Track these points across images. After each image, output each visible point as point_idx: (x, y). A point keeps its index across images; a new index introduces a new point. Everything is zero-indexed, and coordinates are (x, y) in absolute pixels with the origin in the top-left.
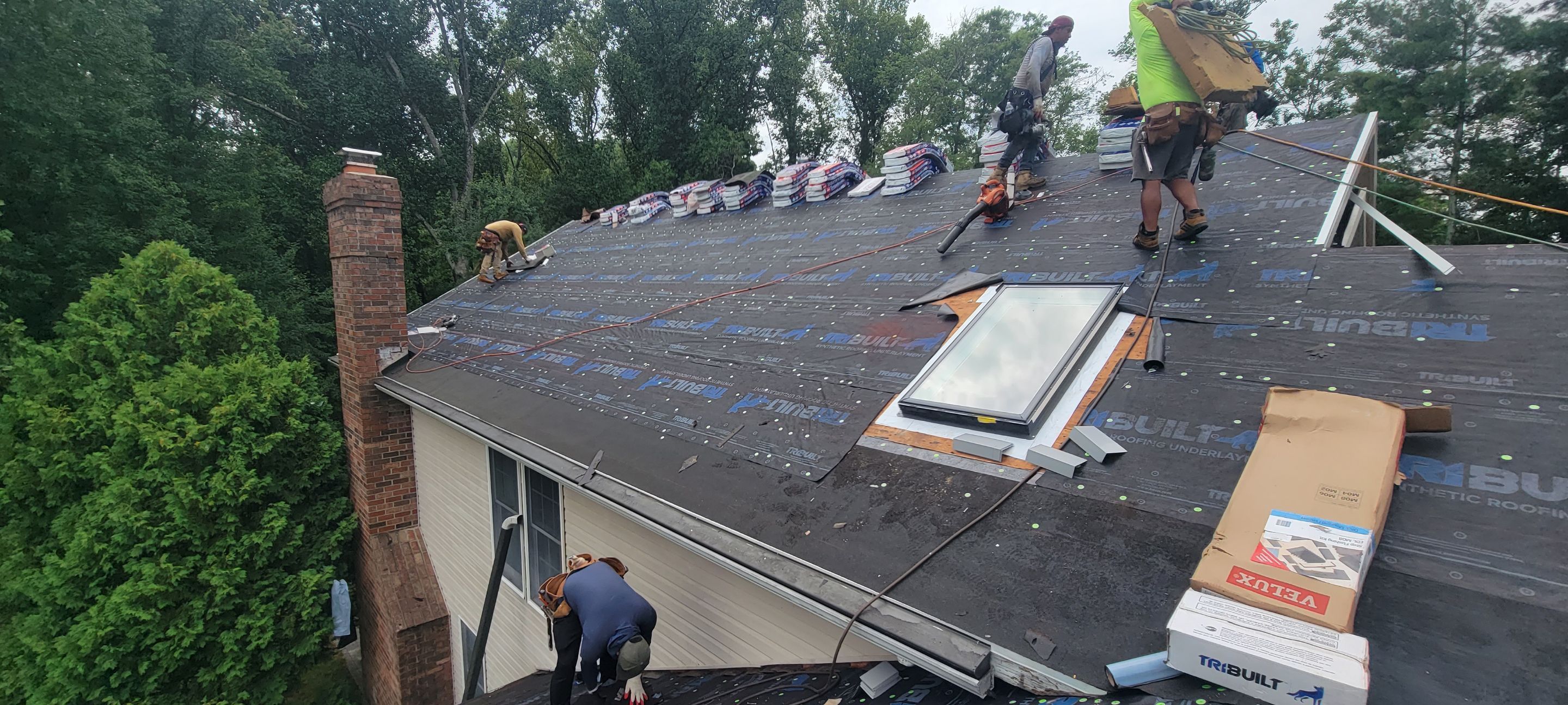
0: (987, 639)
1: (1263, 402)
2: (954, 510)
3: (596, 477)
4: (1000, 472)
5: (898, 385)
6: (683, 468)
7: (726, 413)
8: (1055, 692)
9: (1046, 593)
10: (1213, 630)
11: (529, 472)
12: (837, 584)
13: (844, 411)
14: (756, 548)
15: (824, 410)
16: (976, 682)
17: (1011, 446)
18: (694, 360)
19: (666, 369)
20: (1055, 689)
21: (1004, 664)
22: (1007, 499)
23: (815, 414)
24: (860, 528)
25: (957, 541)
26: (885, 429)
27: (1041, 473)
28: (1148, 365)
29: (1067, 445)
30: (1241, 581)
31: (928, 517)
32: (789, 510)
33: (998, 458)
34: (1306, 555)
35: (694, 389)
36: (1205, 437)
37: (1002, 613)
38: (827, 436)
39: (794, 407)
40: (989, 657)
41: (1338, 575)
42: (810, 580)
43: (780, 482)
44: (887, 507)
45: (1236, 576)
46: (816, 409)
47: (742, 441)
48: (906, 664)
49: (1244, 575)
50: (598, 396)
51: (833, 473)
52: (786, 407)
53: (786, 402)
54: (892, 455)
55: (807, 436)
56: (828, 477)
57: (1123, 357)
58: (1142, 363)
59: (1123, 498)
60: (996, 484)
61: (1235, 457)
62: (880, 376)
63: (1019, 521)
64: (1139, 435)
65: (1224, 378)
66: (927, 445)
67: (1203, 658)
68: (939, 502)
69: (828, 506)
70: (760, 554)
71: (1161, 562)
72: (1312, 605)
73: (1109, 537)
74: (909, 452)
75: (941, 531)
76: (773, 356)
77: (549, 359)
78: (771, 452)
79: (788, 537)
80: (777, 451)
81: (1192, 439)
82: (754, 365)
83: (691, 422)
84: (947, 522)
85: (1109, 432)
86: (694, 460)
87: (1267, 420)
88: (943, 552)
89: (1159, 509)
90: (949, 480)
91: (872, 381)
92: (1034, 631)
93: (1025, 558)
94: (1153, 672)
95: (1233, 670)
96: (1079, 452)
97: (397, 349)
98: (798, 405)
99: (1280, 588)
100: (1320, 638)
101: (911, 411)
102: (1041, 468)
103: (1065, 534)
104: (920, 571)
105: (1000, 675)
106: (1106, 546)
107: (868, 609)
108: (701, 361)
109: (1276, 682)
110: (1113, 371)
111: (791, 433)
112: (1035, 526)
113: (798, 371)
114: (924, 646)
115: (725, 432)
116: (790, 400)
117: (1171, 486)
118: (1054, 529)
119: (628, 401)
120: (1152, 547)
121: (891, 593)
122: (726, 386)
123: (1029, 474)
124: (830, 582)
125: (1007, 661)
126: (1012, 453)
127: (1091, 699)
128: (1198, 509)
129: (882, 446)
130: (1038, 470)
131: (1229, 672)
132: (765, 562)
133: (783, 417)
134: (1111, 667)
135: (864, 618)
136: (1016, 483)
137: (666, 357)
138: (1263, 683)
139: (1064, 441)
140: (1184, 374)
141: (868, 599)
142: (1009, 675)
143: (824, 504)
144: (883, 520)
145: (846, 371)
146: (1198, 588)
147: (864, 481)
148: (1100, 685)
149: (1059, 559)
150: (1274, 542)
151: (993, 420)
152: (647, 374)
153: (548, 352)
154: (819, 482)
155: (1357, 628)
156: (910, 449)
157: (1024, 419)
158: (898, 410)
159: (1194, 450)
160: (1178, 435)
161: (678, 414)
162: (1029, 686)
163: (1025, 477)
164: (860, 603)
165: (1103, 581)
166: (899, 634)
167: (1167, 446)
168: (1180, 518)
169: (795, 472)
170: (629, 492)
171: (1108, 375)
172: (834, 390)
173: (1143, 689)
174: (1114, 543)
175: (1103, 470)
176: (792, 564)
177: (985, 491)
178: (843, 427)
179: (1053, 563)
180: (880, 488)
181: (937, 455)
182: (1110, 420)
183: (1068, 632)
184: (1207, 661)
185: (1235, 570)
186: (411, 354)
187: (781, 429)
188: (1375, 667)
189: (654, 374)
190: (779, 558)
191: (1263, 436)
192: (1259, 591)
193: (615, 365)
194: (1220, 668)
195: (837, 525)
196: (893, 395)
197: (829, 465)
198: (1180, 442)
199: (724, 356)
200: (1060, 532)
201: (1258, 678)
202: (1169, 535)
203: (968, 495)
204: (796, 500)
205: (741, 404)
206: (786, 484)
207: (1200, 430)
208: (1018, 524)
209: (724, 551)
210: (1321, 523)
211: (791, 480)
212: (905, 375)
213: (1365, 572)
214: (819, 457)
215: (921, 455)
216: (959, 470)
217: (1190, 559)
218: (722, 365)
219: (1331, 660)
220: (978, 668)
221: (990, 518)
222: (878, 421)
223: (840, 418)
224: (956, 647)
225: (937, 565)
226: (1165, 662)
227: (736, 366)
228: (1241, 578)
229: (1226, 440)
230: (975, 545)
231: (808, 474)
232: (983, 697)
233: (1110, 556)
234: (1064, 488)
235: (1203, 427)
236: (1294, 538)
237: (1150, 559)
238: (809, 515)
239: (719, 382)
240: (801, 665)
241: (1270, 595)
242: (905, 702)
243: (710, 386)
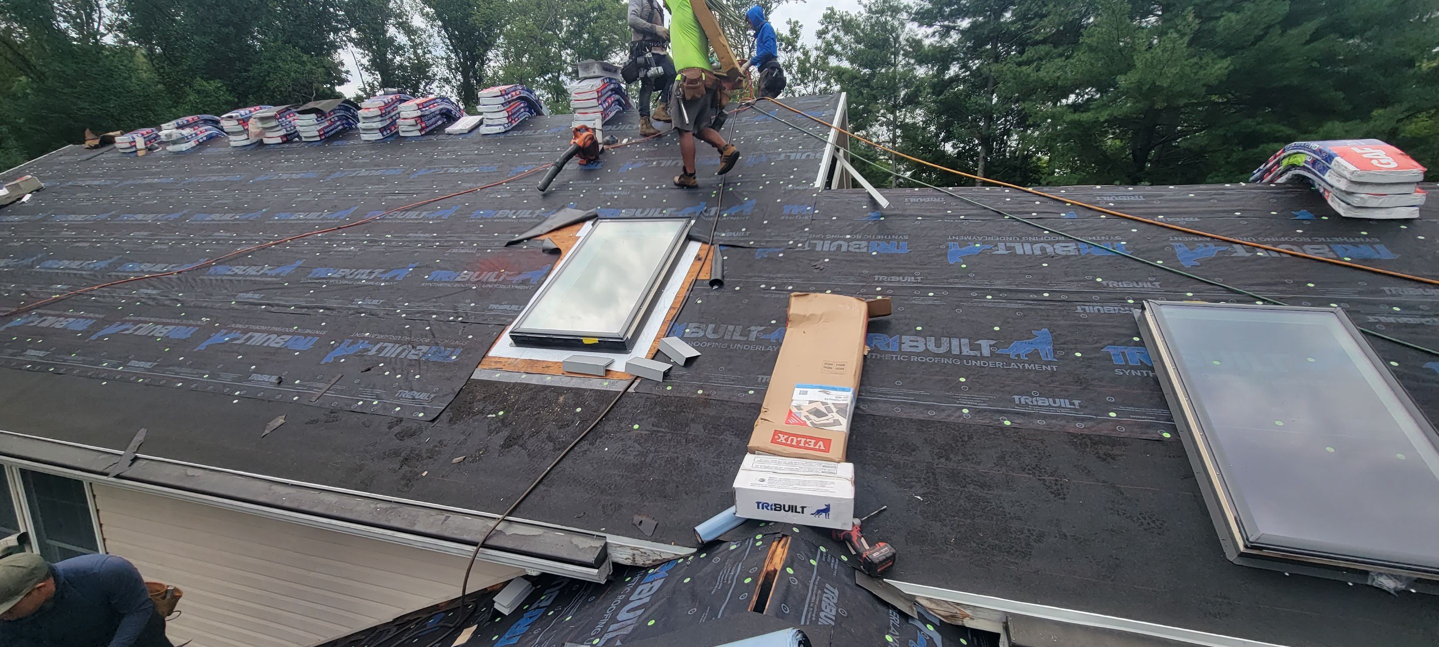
0: (603, 532)
1: (788, 305)
2: (568, 425)
3: (138, 463)
4: (604, 385)
5: (509, 317)
6: (267, 432)
7: (319, 364)
8: (660, 560)
9: (647, 481)
10: (763, 480)
11: (24, 473)
12: (460, 517)
13: (455, 347)
14: (367, 501)
15: (434, 348)
16: (596, 571)
17: (612, 362)
18: (273, 309)
19: (234, 322)
20: (659, 558)
21: (618, 549)
22: (612, 407)
23: (425, 354)
24: (480, 459)
25: (572, 452)
26: (498, 360)
27: (638, 381)
28: (713, 283)
29: (657, 355)
30: (779, 440)
31: (545, 436)
32: (403, 454)
33: (602, 373)
34: (818, 413)
35: (275, 342)
36: (753, 336)
37: (613, 506)
38: (439, 374)
39: (401, 348)
40: (605, 546)
41: (836, 423)
42: (431, 520)
43: (390, 428)
44: (505, 433)
45: (776, 437)
46: (425, 348)
47: (342, 392)
48: (534, 574)
49: (781, 436)
50: (133, 363)
51: (447, 409)
52: (391, 351)
53: (391, 345)
54: (507, 384)
55: (417, 377)
56: (444, 414)
57: (694, 278)
58: (708, 282)
59: (700, 392)
60: (602, 396)
61: (773, 349)
62: (491, 310)
63: (623, 425)
64: (709, 340)
65: (764, 289)
66: (540, 370)
67: (758, 503)
68: (553, 421)
69: (445, 443)
70: (373, 506)
71: (729, 437)
72: (822, 448)
73: (692, 425)
74: (524, 378)
75: (558, 447)
76: (373, 298)
77: (44, 325)
78: (377, 399)
79: (403, 482)
80: (384, 396)
81: (745, 339)
82: (350, 309)
83: (274, 379)
84: (562, 436)
85: (687, 340)
86: (281, 420)
87: (790, 318)
88: (561, 465)
89: (726, 397)
90: (561, 399)
91: (483, 315)
92: (639, 515)
93: (630, 455)
94: (727, 524)
95: (778, 507)
96: (666, 359)
98: (405, 347)
99: (803, 440)
100: (827, 470)
101: (522, 340)
102: (638, 377)
103: (659, 429)
104: (541, 487)
105: (616, 560)
106: (690, 433)
107: (493, 532)
108: (282, 309)
109: (803, 508)
110: (688, 290)
111: (399, 376)
112: (636, 427)
113: (403, 312)
114: (548, 553)
115: (320, 385)
116: (395, 342)
117: (733, 377)
118: (651, 426)
119: (180, 364)
120: (722, 427)
121: (515, 513)
122: (317, 335)
123: (628, 383)
124: (453, 517)
125: (621, 546)
126: (614, 368)
127: (686, 558)
128: (751, 392)
129: (497, 376)
130: (636, 379)
131: (775, 510)
132: (379, 513)
133: (388, 361)
134: (697, 528)
135: (489, 542)
136: (618, 392)
137: (233, 309)
138: (796, 512)
139: (654, 352)
140: (737, 288)
141: (492, 524)
142: (622, 557)
143: (441, 442)
144: (502, 446)
145: (455, 308)
146: (753, 453)
147: (481, 412)
148: (690, 545)
149: (656, 451)
150: (799, 407)
151: (596, 341)
152: (206, 331)
153: (41, 315)
154: (433, 420)
155: (848, 459)
156: (524, 376)
157: (621, 336)
158: (510, 341)
159: (747, 347)
160: (737, 337)
161: (254, 372)
162: (640, 562)
163: (625, 387)
164: (484, 530)
165: (690, 461)
166: (524, 548)
167: (729, 346)
168: (740, 401)
169: (407, 415)
170: (190, 472)
171: (684, 293)
172: (444, 328)
173: (721, 539)
174: (696, 430)
175: (684, 372)
176: (410, 508)
177: (593, 404)
178: (455, 363)
179: (652, 455)
180: (497, 416)
181: (549, 378)
182: (687, 330)
183: (666, 508)
184: (761, 505)
185: (776, 433)
187: (387, 373)
188: (858, 482)
189: (218, 330)
190: (394, 506)
191: (789, 330)
192: (790, 445)
193: (156, 324)
194: (769, 508)
195: (455, 460)
196: (503, 327)
197: (443, 402)
198: (738, 342)
199: (312, 302)
200: (655, 429)
201: (792, 509)
202: (733, 415)
203: (579, 410)
204: (410, 443)
205: (337, 352)
206: (397, 429)
207: (750, 330)
208: (622, 428)
209: (328, 513)
210: (825, 389)
211: (403, 424)
212: (514, 307)
213: (851, 417)
214: (433, 396)
215: (535, 380)
216: (570, 388)
217: (746, 431)
218: (311, 312)
219: (833, 483)
220: (596, 559)
221: (599, 426)
222: (491, 353)
223: (451, 354)
224: (577, 546)
225: (556, 477)
226: (735, 514)
227: (328, 312)
228: (780, 438)
229: (767, 336)
230: (588, 452)
231: (421, 415)
232: (603, 582)
233: (693, 440)
234: (656, 391)
235: (752, 328)
236: (811, 402)
237: (721, 437)
238: (425, 456)
239: (308, 331)
240: (437, 605)
241: (797, 446)
242: (538, 608)
243: (296, 337)
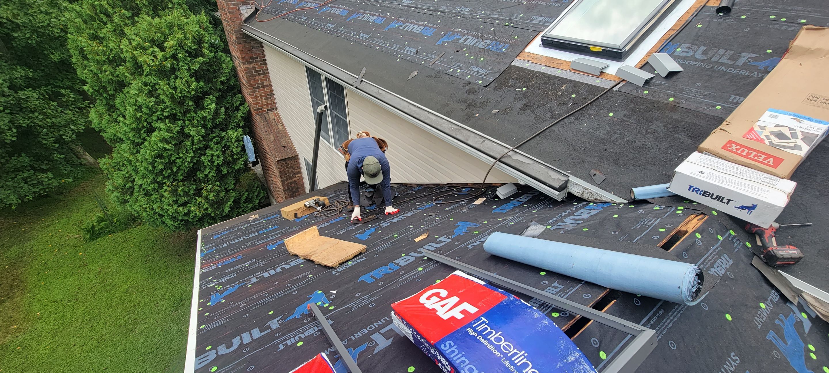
0: (568, 173)
1: (794, 36)
2: (564, 104)
3: (363, 82)
4: (597, 82)
5: (543, 26)
6: (410, 78)
7: (435, 45)
8: (599, 200)
9: (608, 151)
10: (702, 173)
11: (328, 80)
12: (490, 143)
13: (506, 43)
14: (448, 123)
15: (494, 43)
16: (558, 193)
17: (608, 66)
18: (417, 10)
19: (400, 17)
20: (600, 199)
21: (575, 185)
22: (598, 98)
23: (488, 45)
24: (507, 113)
25: (562, 122)
26: (531, 55)
27: (623, 83)
28: (720, 10)
29: (645, 66)
30: (730, 149)
31: (548, 108)
32: (468, 102)
33: (598, 74)
34: (781, 136)
35: (417, 29)
36: (740, 62)
37: (579, 160)
38: (494, 59)
39: (476, 40)
40: (567, 182)
41: (797, 147)
42: (476, 140)
43: (464, 86)
44: (524, 102)
45: (729, 145)
46: (489, 42)
47: (443, 62)
48: (522, 183)
49: (734, 145)
50: (362, 34)
51: (495, 81)
52: (471, 41)
53: (471, 38)
54: (532, 71)
55: (482, 59)
56: (492, 84)
57: (703, 4)
58: (716, 9)
59: (671, 99)
60: (593, 89)
61: (758, 75)
62: (532, 20)
63: (602, 111)
64: (696, 60)
65: (773, 20)
66: (555, 65)
67: (691, 187)
68: (555, 100)
69: (490, 100)
70: (450, 126)
71: (683, 137)
72: (771, 163)
73: (655, 122)
74: (543, 69)
75: (554, 116)
76: (465, 7)
77: (333, 12)
78: (460, 69)
79: (466, 117)
80: (463, 68)
81: (732, 63)
82: (453, 13)
83: (415, 51)
84: (558, 111)
85: (675, 58)
86: (416, 73)
87: (792, 50)
88: (553, 128)
89: (693, 107)
90: (564, 87)
91: (526, 23)
92: (595, 170)
93: (600, 132)
94: (658, 193)
95: (706, 194)
96: (652, 70)
97: (249, 7)
98: (478, 39)
99: (754, 153)
100: (767, 180)
101: (548, 43)
102: (624, 80)
103: (628, 120)
104: (538, 137)
105: (571, 191)
106: (651, 127)
107: (505, 155)
108: (421, 11)
109: (729, 201)
110: (692, 15)
111: (472, 57)
112: (611, 114)
113: (481, 17)
114: (535, 175)
115: (433, 56)
116: (474, 36)
117: (706, 93)
118: (622, 116)
119: (378, 38)
120: (680, 129)
121: (519, 148)
122: (435, 28)
123: (615, 83)
124: (487, 141)
125: (577, 184)
126: (607, 71)
127: (619, 204)
128: (719, 107)
129: (527, 66)
130: (621, 81)
131: (703, 195)
132: (453, 130)
133: (468, 48)
134: (634, 189)
135: (503, 160)
136: (605, 89)
137: (400, 9)
138: (721, 201)
139: (643, 63)
140: (744, 17)
141: (506, 151)
142: (576, 191)
143: (488, 100)
144: (521, 109)
145: (510, 17)
146: (701, 152)
147: (513, 86)
148: (625, 198)
149: (620, 134)
150: (762, 128)
151: (600, 49)
152: (389, 21)
153: (331, 7)
154: (486, 86)
155: (792, 178)
156: (543, 68)
157: (621, 48)
158: (540, 42)
159: (730, 70)
160: (724, 60)
161: (407, 45)
162: (586, 197)
163: (612, 86)
164: (501, 153)
165: (644, 147)
166: (521, 168)
167: (712, 67)
168: (705, 112)
169: (473, 81)
170: (380, 91)
171: (688, 17)
172: (502, 30)
173: (649, 201)
174: (657, 126)
175: (663, 82)
176: (467, 131)
177: (585, 94)
178: (504, 54)
179: (617, 135)
180: (522, 90)
181: (559, 71)
182: (679, 49)
183: (615, 171)
184: (692, 189)
185: (730, 142)
186: (257, 10)
187: (467, 55)
188: (794, 198)
189: (393, 20)
190: (460, 128)
191: (784, 61)
192: (740, 155)
193: (370, 15)
194: (699, 192)
195: (494, 111)
196: (538, 32)
197: (493, 76)
198: (723, 64)
199: (435, 7)
200: (625, 119)
201: (719, 199)
202: (694, 122)
203: (574, 96)
204: (472, 97)
205: (444, 39)
206: (467, 88)
207: (740, 56)
208: (601, 113)
209: (431, 124)
210: (798, 117)
211: (471, 85)
212: (548, 19)
213: (814, 147)
214: (488, 72)
215: (550, 71)
216: (572, 81)
218: (434, 13)
219: (769, 191)
220: (560, 187)
221: (584, 109)
222: (526, 50)
223: (503, 47)
224: (550, 176)
225: (548, 134)
226: (667, 188)
227: (442, 14)
228: (731, 146)
229: (756, 64)
230: (572, 124)
231: (480, 82)
232: (559, 200)
233: (652, 133)
234: (635, 92)
235: (743, 54)
236: (777, 125)
237: (677, 135)
238: (478, 105)
239: (432, 25)
240: (467, 184)
241: (746, 157)
242: (519, 201)
243: (426, 28)
